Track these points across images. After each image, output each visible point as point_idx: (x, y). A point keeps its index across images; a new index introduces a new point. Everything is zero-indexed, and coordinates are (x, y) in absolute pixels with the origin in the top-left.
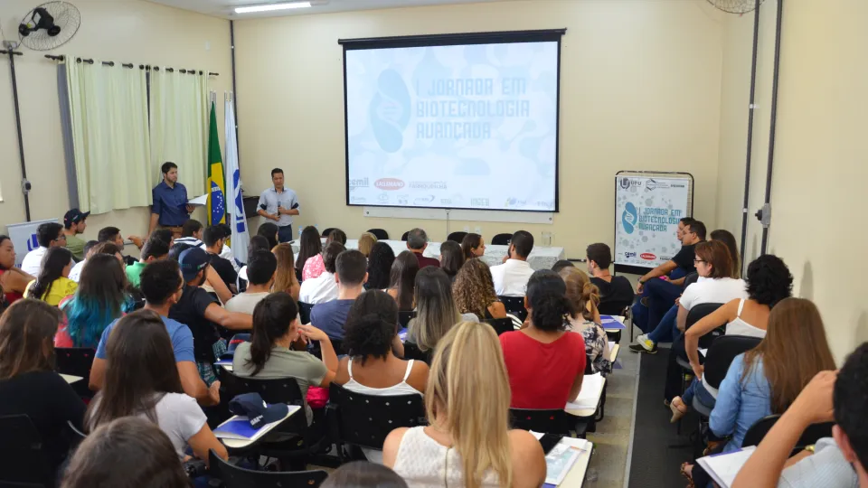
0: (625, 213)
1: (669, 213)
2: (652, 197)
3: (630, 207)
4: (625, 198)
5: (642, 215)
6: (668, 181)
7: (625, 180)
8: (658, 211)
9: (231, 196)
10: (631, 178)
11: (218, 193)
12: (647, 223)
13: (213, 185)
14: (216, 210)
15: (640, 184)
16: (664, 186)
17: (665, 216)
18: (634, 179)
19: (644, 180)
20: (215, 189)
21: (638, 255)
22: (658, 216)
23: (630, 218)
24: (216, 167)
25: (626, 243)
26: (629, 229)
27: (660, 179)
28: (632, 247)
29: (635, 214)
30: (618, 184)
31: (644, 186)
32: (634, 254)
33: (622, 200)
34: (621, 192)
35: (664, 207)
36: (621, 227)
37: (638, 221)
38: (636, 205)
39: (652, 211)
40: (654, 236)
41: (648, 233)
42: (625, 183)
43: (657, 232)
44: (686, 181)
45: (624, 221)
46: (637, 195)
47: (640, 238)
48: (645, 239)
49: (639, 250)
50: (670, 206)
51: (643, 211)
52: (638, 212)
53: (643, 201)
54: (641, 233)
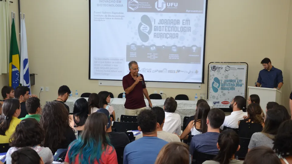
0: (213, 83)
1: (236, 81)
2: (228, 75)
3: (216, 80)
4: (213, 75)
5: (223, 83)
6: (236, 66)
7: (214, 67)
8: (231, 81)
9: (23, 73)
10: (217, 65)
11: (17, 72)
12: (225, 87)
13: (13, 67)
14: (15, 82)
15: (222, 68)
16: (234, 69)
17: (235, 83)
18: (219, 66)
19: (224, 66)
20: (14, 70)
21: (220, 103)
22: (231, 83)
23: (216, 85)
24: (15, 57)
25: (214, 97)
26: (216, 90)
27: (232, 66)
28: (217, 99)
29: (219, 83)
30: (210, 69)
31: (224, 69)
32: (218, 102)
33: (212, 77)
34: (211, 73)
35: (233, 78)
36: (211, 90)
37: (221, 86)
38: (220, 78)
39: (227, 81)
40: (229, 93)
41: (226, 92)
42: (214, 68)
43: (230, 91)
44: (245, 66)
45: (213, 87)
46: (220, 73)
47: (222, 94)
48: (224, 95)
49: (221, 100)
50: (237, 78)
51: (223, 81)
52: (220, 82)
53: (224, 77)
54: (222, 92)
